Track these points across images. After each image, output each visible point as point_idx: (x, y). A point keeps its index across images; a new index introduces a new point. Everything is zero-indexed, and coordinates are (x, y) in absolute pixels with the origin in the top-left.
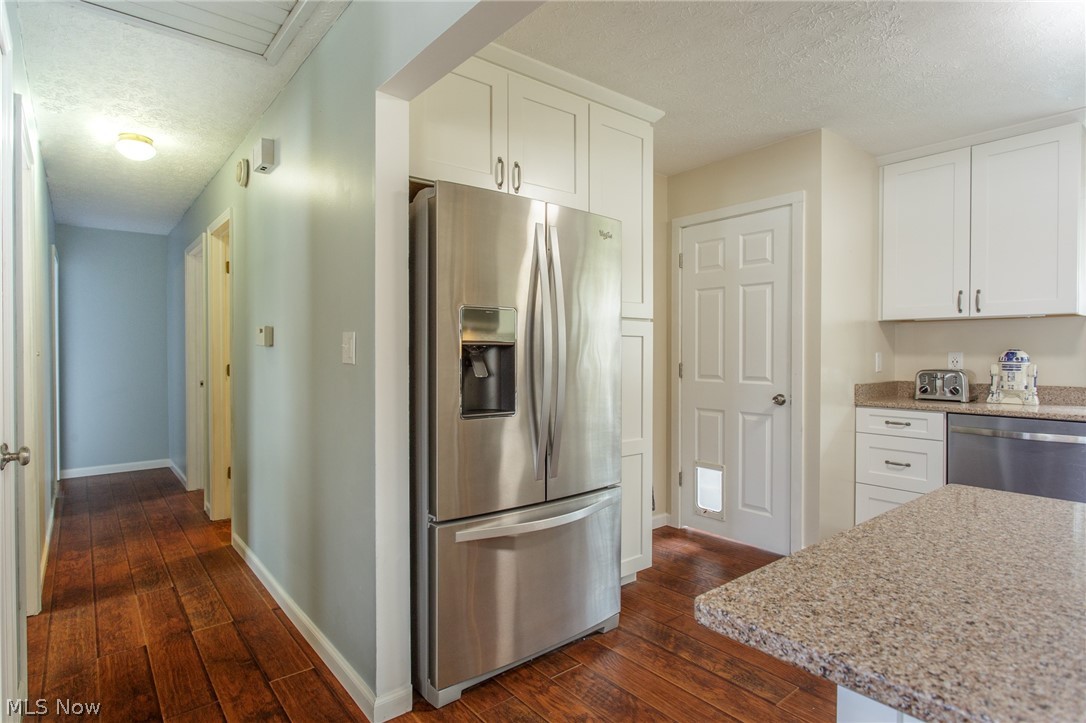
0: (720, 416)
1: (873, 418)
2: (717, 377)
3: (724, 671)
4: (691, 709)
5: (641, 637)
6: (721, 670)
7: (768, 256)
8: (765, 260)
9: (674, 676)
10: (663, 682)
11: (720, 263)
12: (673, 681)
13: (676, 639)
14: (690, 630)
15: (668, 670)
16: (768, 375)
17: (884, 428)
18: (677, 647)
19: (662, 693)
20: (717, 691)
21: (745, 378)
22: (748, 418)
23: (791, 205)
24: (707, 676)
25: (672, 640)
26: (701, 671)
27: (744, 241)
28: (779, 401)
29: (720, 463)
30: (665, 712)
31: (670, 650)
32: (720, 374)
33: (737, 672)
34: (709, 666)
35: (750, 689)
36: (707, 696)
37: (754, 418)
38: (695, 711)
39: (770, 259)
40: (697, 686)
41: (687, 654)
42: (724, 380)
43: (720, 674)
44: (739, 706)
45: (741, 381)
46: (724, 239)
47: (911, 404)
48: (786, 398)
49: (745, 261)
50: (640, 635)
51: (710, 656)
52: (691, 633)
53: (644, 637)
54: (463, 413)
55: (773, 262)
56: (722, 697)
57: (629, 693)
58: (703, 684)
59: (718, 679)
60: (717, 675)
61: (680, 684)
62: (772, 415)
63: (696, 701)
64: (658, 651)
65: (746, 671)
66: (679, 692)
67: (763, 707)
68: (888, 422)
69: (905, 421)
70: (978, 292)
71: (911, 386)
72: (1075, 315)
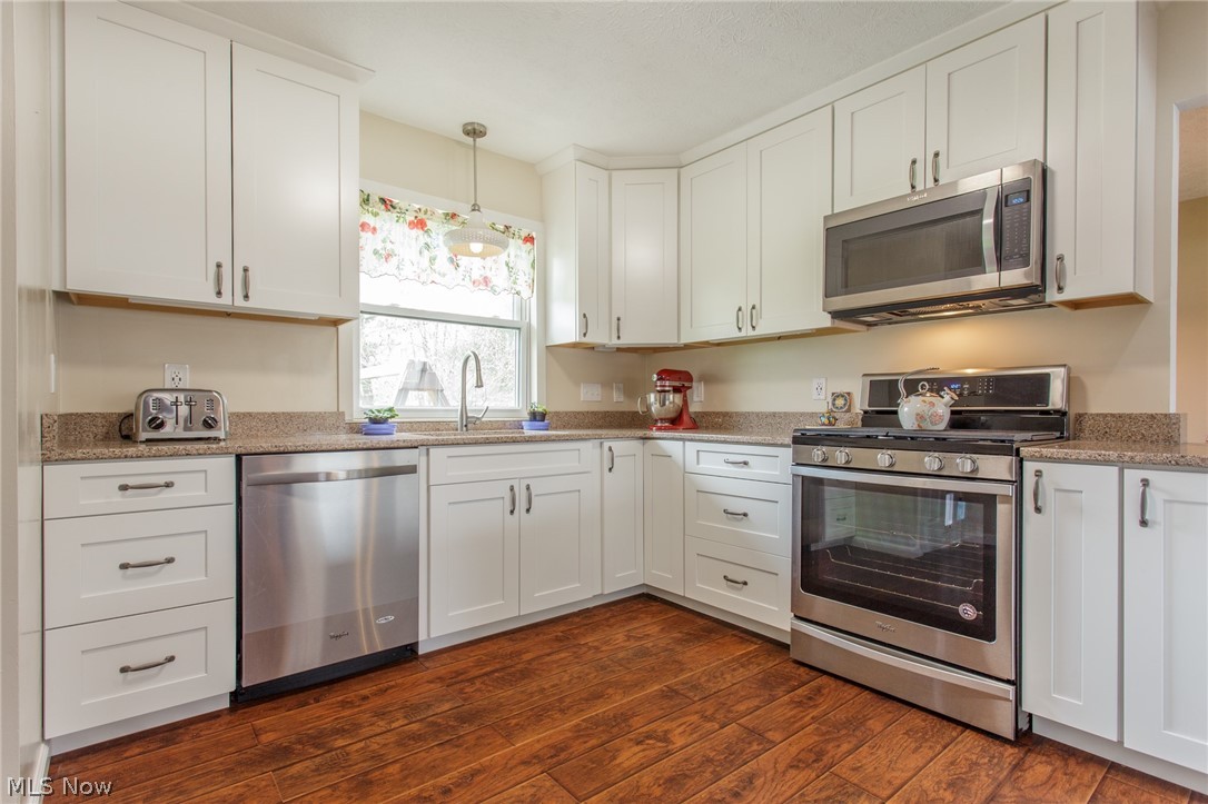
1: (89, 482)
68: (124, 488)
69: (162, 480)
70: (246, 270)
71: (99, 421)
72: (336, 322)
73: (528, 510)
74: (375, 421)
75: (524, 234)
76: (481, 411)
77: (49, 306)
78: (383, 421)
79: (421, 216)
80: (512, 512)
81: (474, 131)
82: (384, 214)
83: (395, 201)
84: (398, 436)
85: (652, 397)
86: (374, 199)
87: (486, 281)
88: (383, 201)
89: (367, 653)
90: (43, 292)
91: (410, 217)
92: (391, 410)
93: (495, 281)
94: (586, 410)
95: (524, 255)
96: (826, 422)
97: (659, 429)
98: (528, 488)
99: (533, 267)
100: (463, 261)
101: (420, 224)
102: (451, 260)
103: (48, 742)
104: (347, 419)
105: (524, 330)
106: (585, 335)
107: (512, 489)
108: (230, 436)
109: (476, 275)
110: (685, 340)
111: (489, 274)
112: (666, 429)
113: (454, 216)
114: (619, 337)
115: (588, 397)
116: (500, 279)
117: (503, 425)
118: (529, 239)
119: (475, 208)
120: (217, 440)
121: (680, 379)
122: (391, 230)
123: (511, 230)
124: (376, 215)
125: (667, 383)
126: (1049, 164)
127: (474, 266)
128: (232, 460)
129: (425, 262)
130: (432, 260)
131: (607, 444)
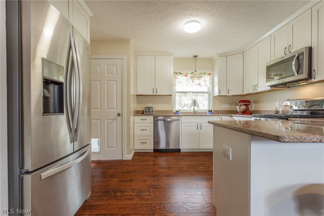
0: (99, 121)
1: (138, 119)
2: (98, 109)
3: (133, 193)
4: (134, 208)
5: (100, 196)
6: (132, 193)
7: (115, 72)
8: (114, 73)
9: (121, 201)
10: (120, 205)
11: (99, 72)
12: (122, 203)
13: (113, 191)
14: (114, 187)
15: (118, 201)
16: (115, 108)
17: (141, 121)
18: (114, 193)
19: (122, 208)
20: (136, 199)
21: (108, 108)
22: (108, 121)
23: (122, 59)
24: (130, 197)
25: (111, 192)
26: (127, 196)
27: (107, 67)
28: (119, 115)
29: (99, 136)
30: (128, 213)
31: (113, 195)
32: (99, 108)
33: (136, 192)
34: (128, 194)
35: (142, 194)
36: (135, 202)
37: (111, 121)
38: (136, 208)
39: (115, 73)
40: (130, 201)
41: (119, 194)
42: (100, 109)
43: (132, 194)
44: (144, 200)
45: (106, 110)
46: (100, 65)
47: (143, 115)
48: (121, 114)
49: (107, 73)
50: (100, 195)
51: (126, 191)
52: (115, 187)
53: (102, 195)
54: (44, 113)
55: (116, 74)
56: (138, 200)
57: (113, 214)
58: (131, 199)
59: (133, 196)
60: (132, 195)
61: (125, 203)
62: (116, 119)
63: (133, 205)
64: (110, 197)
65: (138, 190)
66: (127, 205)
67: (149, 197)
68: (141, 120)
69: (145, 119)
70: (157, 89)
71: (141, 111)
72: (171, 95)
73: (201, 129)
74: (177, 112)
75: (208, 73)
76: (197, 110)
77: (135, 97)
78: (178, 112)
79: (186, 74)
80: (197, 129)
81: (195, 57)
82: (180, 75)
83: (181, 72)
84: (180, 114)
85: (237, 107)
86: (178, 73)
87: (200, 84)
88: (179, 73)
89: (171, 148)
90: (134, 95)
91: (184, 75)
92: (180, 110)
93: (201, 84)
94: (224, 110)
95: (208, 77)
96: (275, 113)
97: (239, 114)
98: (201, 125)
99: (210, 80)
100: (195, 81)
101: (186, 75)
102: (192, 81)
103: (134, 149)
104: (173, 111)
105: (209, 93)
106: (220, 94)
107: (197, 124)
108: (155, 114)
109: (198, 83)
110: (245, 93)
111: (200, 83)
112: (241, 114)
113: (193, 73)
114: (229, 94)
115: (225, 107)
116: (203, 83)
117: (203, 113)
118: (210, 74)
119: (196, 71)
120: (153, 114)
121: (246, 102)
122: (181, 78)
123: (205, 73)
124: (178, 75)
125: (242, 103)
126: (312, 47)
127: (197, 81)
128: (153, 117)
129: (187, 82)
130: (189, 82)
131: (220, 117)
